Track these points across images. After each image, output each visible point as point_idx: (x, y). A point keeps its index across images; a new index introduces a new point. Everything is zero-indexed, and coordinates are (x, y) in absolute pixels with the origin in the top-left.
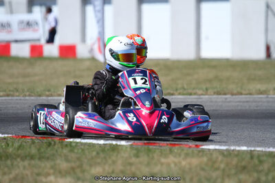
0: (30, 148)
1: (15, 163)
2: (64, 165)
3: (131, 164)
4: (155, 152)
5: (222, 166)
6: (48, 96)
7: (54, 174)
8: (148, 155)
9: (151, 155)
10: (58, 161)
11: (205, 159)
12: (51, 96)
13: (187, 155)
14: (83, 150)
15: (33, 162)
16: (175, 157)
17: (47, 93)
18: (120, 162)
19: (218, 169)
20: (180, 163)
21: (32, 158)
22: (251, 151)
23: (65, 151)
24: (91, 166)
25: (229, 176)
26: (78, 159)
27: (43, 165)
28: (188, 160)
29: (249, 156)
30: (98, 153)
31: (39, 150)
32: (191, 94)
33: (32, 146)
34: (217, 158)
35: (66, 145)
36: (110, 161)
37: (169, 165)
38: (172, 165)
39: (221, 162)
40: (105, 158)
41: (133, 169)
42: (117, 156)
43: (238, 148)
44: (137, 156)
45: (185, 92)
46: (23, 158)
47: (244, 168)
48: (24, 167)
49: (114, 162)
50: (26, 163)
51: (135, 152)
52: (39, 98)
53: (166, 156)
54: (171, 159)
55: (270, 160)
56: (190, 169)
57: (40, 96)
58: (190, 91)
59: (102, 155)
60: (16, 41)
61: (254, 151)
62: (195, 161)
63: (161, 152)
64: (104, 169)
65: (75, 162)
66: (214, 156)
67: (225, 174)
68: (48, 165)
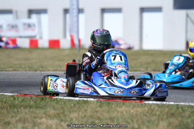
0: (30, 101)
1: (20, 110)
2: (52, 112)
3: (97, 112)
4: (113, 105)
5: (158, 113)
6: (41, 71)
7: (45, 117)
8: (108, 106)
9: (110, 106)
10: (48, 110)
11: (146, 109)
12: (44, 71)
13: (134, 106)
14: (65, 103)
15: (32, 110)
16: (127, 107)
17: (41, 69)
18: (89, 110)
19: (155, 115)
20: (130, 111)
21: (31, 107)
22: (177, 105)
23: (53, 103)
24: (70, 112)
26: (62, 108)
27: (38, 111)
28: (135, 109)
30: (75, 105)
31: (35, 102)
32: (136, 71)
34: (155, 108)
35: (54, 100)
36: (83, 110)
37: (122, 112)
39: (157, 111)
40: (79, 107)
41: (99, 114)
42: (87, 106)
44: (100, 106)
45: (133, 69)
46: (25, 107)
47: (173, 114)
48: (26, 113)
49: (86, 110)
50: (27, 110)
51: (99, 104)
52: (35, 72)
54: (124, 108)
55: (190, 110)
56: (137, 115)
57: (36, 71)
58: (136, 69)
59: (77, 106)
60: (21, 37)
62: (140, 110)
64: (79, 115)
65: (60, 110)
66: (153, 107)
67: (160, 118)
68: (42, 112)
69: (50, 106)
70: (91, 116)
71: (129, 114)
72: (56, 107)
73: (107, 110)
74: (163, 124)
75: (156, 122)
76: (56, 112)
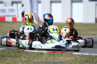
1: (7, 58)
2: (24, 59)
3: (47, 59)
4: (56, 55)
5: (80, 60)
7: (20, 62)
9: (54, 56)
10: (22, 58)
11: (74, 58)
13: (67, 56)
14: (31, 54)
15: (13, 58)
16: (63, 57)
18: (43, 58)
19: (78, 61)
20: (65, 59)
21: (13, 57)
22: (90, 55)
23: (24, 55)
24: (33, 60)
26: (29, 57)
27: (16, 59)
28: (68, 58)
29: (89, 57)
30: (36, 55)
31: (15, 54)
33: (13, 52)
34: (78, 57)
35: (25, 53)
37: (61, 60)
38: (62, 60)
39: (79, 59)
40: (38, 57)
42: (43, 56)
43: (85, 54)
44: (50, 56)
46: (10, 57)
47: (87, 61)
48: (10, 60)
49: (41, 59)
50: (10, 58)
53: (60, 57)
54: (62, 58)
56: (68, 61)
61: (91, 55)
62: (70, 58)
63: (58, 55)
65: (28, 58)
66: (77, 57)
67: (81, 63)
68: (18, 59)
69: (23, 56)
71: (65, 61)
72: (26, 57)
73: (53, 59)
76: (26, 59)
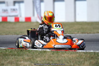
0: (14, 52)
1: (9, 57)
2: (26, 57)
3: (51, 57)
4: (60, 53)
5: (84, 57)
7: (23, 61)
8: (57, 54)
10: (25, 56)
11: (78, 55)
13: (71, 53)
14: (33, 52)
15: (15, 57)
16: (67, 54)
17: (21, 34)
18: (47, 56)
19: (82, 58)
20: (69, 56)
21: (15, 55)
23: (27, 53)
24: (36, 58)
25: (86, 60)
26: (32, 55)
27: (19, 58)
28: (72, 55)
29: (94, 53)
30: (39, 53)
31: (18, 52)
34: (82, 54)
35: (28, 51)
36: (43, 56)
38: (66, 57)
39: (84, 56)
40: (41, 55)
41: (52, 58)
42: (46, 54)
43: (90, 51)
44: (53, 54)
45: (71, 33)
46: (12, 55)
47: (92, 58)
48: (12, 59)
49: (45, 56)
50: (13, 57)
51: (52, 53)
53: (63, 54)
54: (65, 55)
56: (72, 58)
57: (18, 35)
58: (72, 32)
59: (40, 54)
60: (10, 16)
62: (74, 55)
64: (41, 59)
67: (85, 60)
68: (21, 58)
69: (26, 55)
70: (48, 60)
71: (69, 58)
72: (29, 55)
73: (56, 56)
74: (87, 63)
75: (83, 62)
76: (29, 57)
